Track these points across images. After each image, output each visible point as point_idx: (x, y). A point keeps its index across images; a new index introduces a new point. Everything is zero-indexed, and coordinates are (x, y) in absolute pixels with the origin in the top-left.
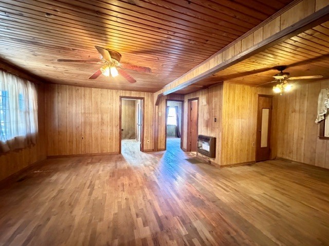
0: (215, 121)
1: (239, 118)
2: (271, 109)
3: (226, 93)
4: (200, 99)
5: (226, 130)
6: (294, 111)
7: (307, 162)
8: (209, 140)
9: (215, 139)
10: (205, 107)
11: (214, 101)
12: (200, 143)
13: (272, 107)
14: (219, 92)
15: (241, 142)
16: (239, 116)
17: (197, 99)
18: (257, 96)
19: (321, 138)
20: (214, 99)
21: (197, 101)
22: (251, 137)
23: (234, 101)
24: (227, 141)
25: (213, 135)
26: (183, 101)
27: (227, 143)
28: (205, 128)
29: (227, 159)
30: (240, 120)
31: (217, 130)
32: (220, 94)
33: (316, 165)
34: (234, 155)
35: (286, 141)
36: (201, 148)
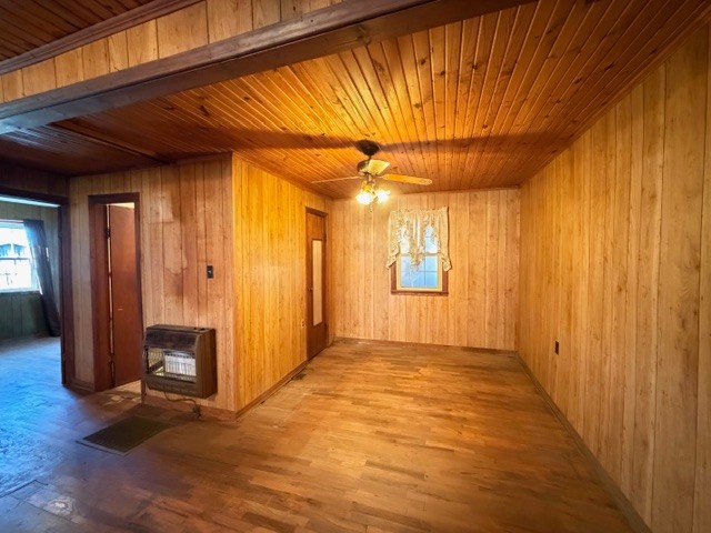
0: (210, 276)
1: (273, 264)
2: (324, 241)
3: (240, 191)
4: (146, 200)
5: (246, 301)
6: (357, 247)
7: (379, 337)
8: (192, 340)
9: (213, 332)
10: (167, 228)
11: (200, 210)
12: (154, 355)
13: (325, 236)
14: (217, 183)
15: (281, 326)
16: (273, 258)
17: (134, 198)
18: (304, 210)
19: (393, 293)
20: (200, 203)
21: (131, 205)
22: (298, 307)
23: (260, 216)
24: (250, 333)
25: (203, 322)
26: (65, 204)
27: (250, 340)
28: (172, 298)
29: (251, 384)
30: (276, 268)
31: (219, 304)
32: (223, 190)
33: (389, 339)
34: (268, 365)
35: (347, 304)
36: (159, 373)
